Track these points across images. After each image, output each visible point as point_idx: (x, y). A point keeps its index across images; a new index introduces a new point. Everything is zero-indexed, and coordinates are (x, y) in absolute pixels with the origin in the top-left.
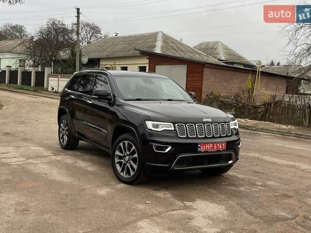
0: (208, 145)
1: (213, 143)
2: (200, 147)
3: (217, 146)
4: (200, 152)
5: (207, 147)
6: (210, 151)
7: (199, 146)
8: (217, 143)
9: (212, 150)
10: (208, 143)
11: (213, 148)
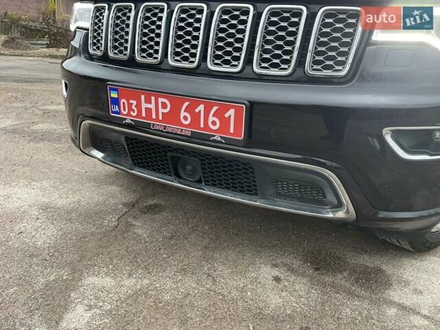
0: (148, 101)
1: (176, 99)
2: (116, 102)
3: (196, 117)
4: (119, 122)
5: (144, 105)
6: (159, 125)
7: (114, 95)
8: (195, 99)
9: (171, 127)
10: (150, 93)
11: (173, 116)
